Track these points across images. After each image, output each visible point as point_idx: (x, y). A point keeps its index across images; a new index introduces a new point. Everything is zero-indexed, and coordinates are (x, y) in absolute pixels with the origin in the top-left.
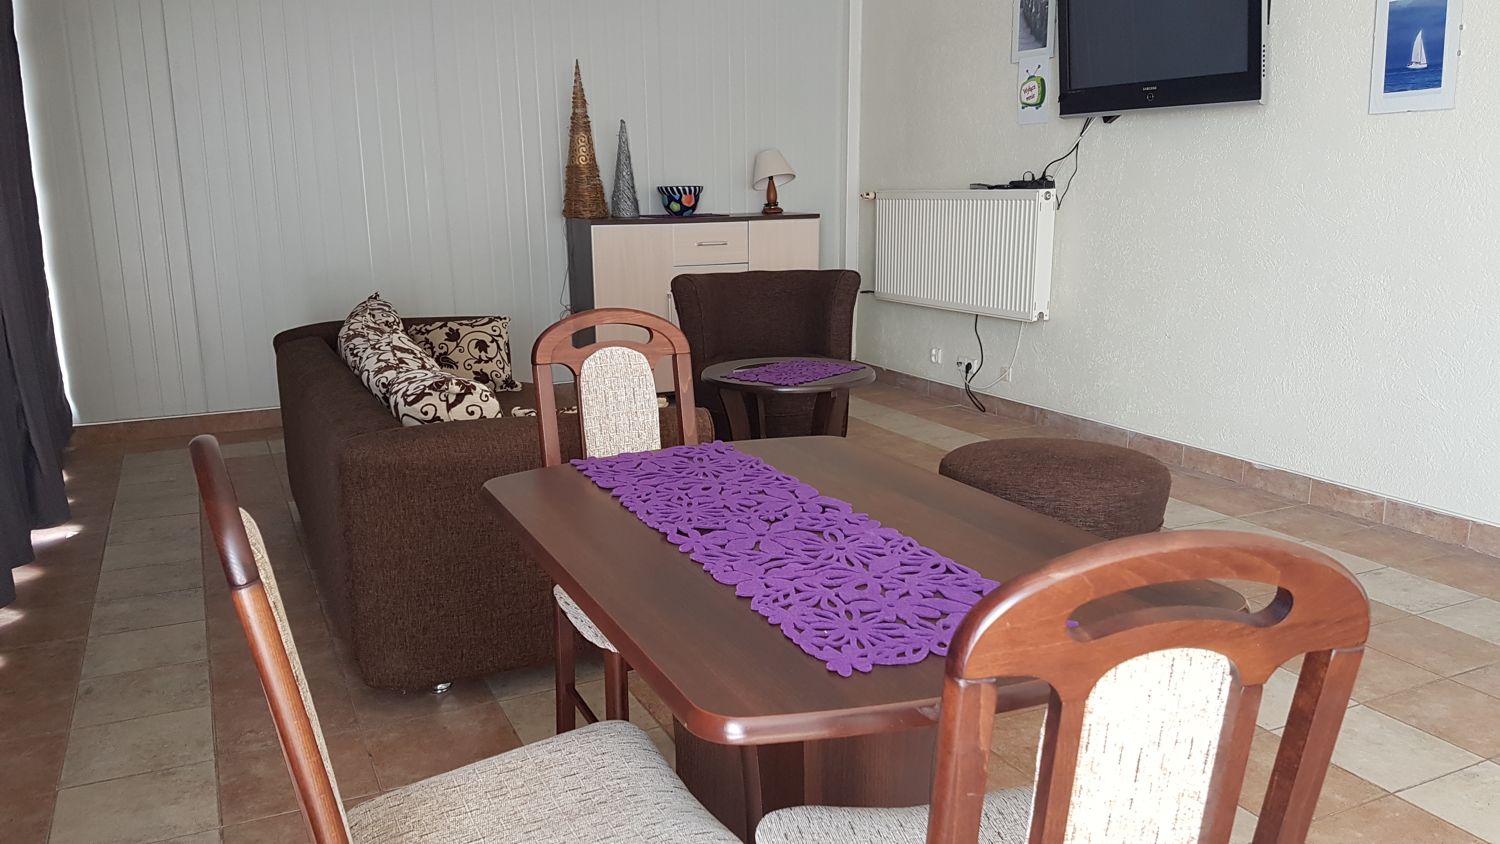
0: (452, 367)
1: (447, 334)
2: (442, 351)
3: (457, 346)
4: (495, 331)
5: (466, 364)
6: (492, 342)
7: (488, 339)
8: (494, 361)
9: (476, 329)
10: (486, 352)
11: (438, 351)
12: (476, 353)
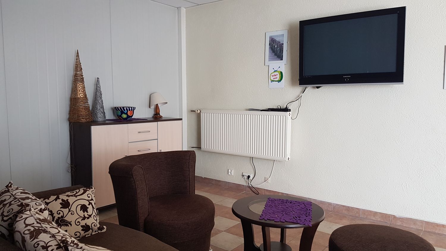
0: (67, 225)
1: (61, 204)
2: (60, 216)
3: (69, 211)
4: (89, 197)
5: (76, 222)
6: (89, 205)
7: (87, 203)
8: (92, 216)
9: (79, 198)
10: (87, 212)
11: (57, 216)
12: (81, 213)
